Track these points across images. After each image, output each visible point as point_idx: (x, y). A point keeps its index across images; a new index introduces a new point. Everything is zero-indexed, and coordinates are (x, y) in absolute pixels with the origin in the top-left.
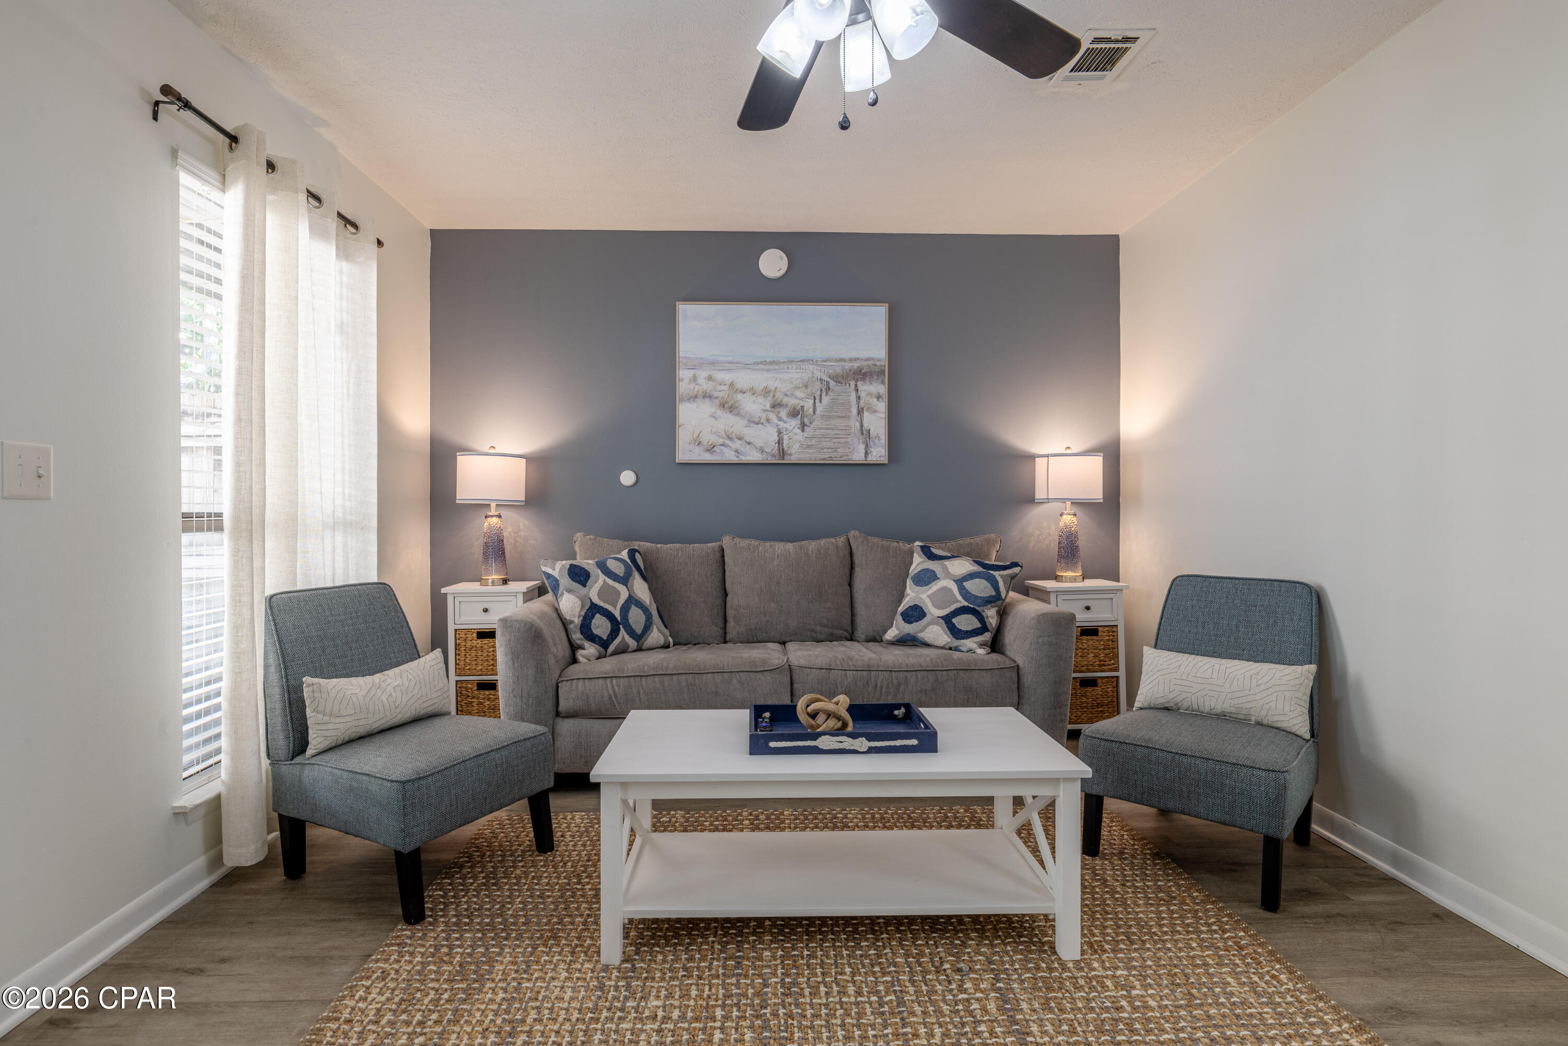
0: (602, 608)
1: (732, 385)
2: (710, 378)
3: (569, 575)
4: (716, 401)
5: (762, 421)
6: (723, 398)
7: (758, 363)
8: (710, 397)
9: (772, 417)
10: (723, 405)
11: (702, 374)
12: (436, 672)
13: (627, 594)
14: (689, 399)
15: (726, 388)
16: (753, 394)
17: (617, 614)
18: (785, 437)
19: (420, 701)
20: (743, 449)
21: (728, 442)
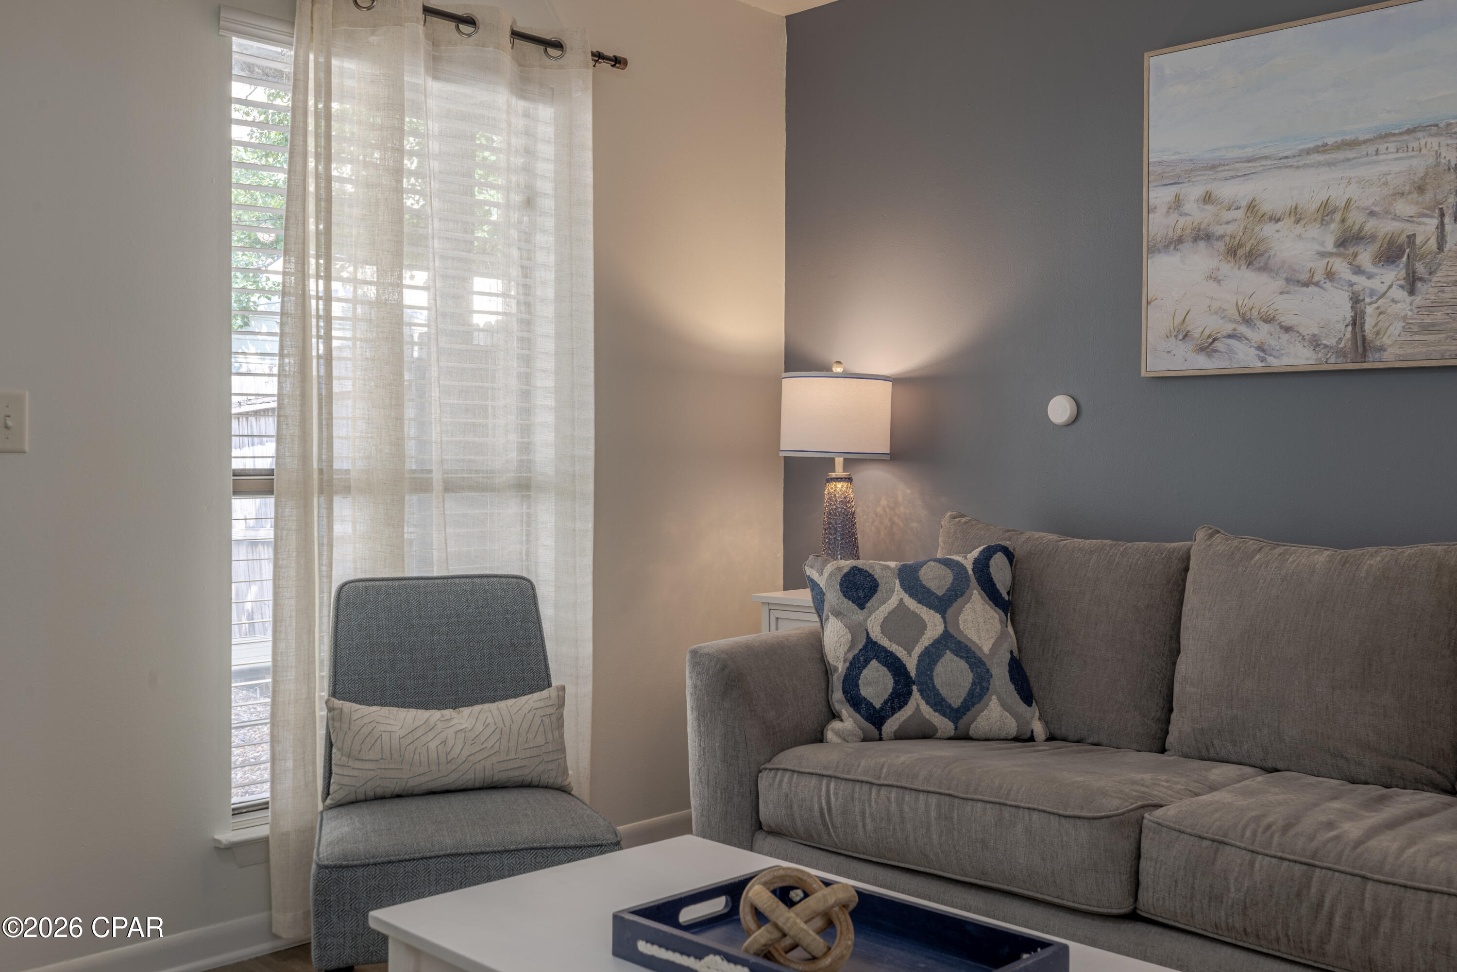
0: (885, 650)
1: (1252, 207)
2: (1207, 198)
3: (841, 585)
4: (1220, 246)
5: (1316, 278)
6: (1232, 237)
7: (1308, 152)
8: (1208, 237)
9: (1341, 267)
10: (1232, 252)
11: (1193, 192)
12: (537, 721)
13: (940, 629)
14: (1167, 247)
15: (1239, 214)
16: (1297, 221)
17: (911, 664)
18: (1369, 310)
19: (494, 759)
20: (1273, 343)
21: (1243, 329)
